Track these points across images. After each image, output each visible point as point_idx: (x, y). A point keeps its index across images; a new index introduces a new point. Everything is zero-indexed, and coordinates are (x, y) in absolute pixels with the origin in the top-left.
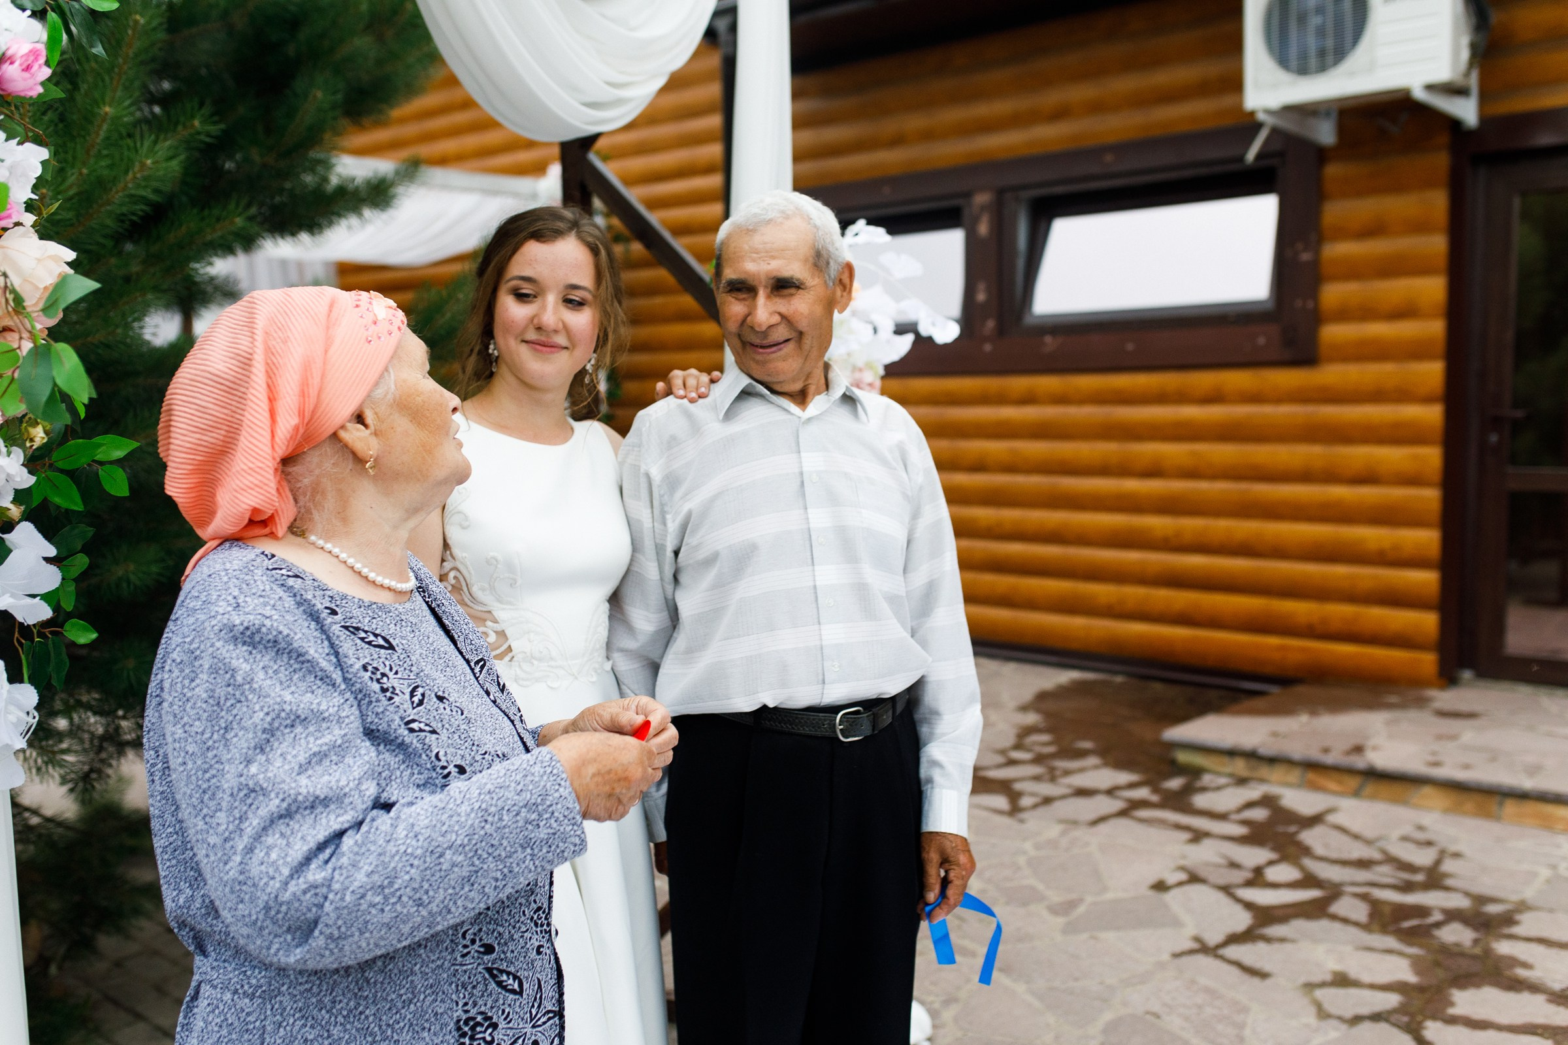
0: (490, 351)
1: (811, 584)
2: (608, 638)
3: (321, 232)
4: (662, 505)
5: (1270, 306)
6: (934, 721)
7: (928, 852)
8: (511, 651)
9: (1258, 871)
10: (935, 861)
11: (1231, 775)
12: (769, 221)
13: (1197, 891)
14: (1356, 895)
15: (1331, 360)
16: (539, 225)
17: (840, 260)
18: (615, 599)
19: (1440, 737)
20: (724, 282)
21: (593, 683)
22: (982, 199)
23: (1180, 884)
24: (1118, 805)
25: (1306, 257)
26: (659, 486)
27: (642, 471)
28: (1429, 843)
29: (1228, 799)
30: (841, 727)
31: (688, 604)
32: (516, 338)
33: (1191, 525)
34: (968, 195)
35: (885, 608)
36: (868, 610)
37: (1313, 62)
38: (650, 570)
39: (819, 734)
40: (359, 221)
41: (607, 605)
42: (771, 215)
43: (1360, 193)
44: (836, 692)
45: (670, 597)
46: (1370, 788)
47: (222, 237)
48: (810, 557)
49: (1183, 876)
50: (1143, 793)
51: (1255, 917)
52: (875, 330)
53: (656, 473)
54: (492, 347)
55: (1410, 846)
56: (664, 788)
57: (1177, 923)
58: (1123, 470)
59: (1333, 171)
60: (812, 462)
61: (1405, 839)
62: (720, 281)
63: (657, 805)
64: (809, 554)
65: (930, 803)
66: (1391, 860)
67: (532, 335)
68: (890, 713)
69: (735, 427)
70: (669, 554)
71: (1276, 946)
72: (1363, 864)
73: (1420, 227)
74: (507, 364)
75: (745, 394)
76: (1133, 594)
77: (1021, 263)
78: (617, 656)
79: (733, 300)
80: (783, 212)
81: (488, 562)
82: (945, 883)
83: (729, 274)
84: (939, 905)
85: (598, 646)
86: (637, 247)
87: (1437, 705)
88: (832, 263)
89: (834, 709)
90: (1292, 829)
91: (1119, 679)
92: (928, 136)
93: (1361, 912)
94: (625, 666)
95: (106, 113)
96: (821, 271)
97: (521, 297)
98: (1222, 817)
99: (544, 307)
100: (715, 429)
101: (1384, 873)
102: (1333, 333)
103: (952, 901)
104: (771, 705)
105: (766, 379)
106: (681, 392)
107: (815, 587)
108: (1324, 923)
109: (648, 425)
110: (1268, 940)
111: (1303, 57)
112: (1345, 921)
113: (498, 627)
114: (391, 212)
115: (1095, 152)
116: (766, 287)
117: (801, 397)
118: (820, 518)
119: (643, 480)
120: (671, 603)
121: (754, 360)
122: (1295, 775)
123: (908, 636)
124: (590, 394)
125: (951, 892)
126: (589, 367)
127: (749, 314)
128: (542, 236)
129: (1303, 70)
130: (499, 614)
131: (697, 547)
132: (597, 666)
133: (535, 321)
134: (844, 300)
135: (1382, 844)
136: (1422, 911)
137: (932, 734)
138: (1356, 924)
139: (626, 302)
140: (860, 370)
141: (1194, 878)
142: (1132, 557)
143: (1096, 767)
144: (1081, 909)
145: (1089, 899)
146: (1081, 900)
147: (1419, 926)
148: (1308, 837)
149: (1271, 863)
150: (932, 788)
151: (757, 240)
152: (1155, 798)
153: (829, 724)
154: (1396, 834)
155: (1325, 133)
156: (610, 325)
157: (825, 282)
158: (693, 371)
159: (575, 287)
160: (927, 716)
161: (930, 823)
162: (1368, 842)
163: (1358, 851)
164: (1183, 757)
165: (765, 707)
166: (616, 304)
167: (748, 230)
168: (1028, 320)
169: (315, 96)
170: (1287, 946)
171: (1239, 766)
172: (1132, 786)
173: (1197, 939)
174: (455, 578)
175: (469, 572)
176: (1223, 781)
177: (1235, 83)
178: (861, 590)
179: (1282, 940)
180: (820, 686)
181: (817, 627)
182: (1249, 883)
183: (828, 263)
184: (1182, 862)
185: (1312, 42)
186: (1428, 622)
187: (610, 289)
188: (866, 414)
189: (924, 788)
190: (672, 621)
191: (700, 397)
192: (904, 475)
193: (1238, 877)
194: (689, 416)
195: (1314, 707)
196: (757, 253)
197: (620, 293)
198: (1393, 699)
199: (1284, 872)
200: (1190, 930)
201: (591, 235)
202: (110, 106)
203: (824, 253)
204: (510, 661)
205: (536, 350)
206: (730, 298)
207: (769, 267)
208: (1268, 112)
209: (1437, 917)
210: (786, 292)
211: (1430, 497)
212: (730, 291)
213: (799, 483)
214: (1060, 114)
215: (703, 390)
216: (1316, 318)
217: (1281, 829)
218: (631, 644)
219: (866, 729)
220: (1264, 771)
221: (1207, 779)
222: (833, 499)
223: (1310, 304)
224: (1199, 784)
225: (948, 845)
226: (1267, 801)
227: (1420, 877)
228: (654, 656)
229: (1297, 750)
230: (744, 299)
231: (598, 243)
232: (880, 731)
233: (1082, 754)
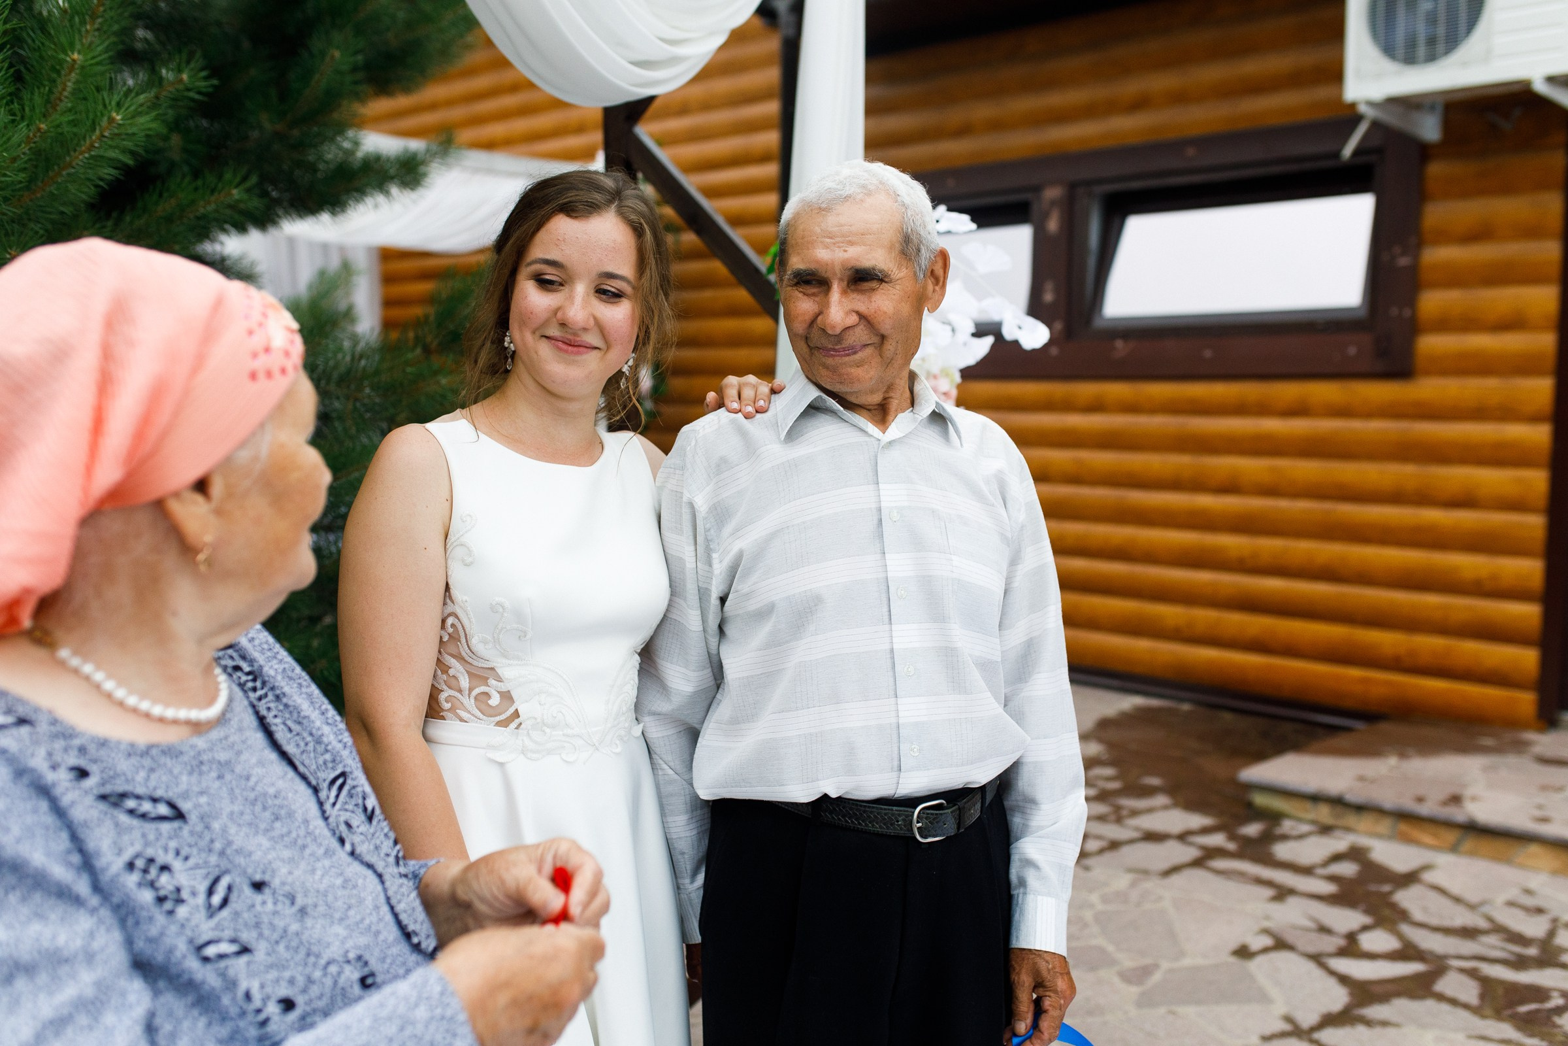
0: (506, 344)
1: (887, 647)
2: (637, 697)
3: (343, 211)
4: (708, 541)
5: (1363, 313)
6: (1028, 811)
7: (1019, 974)
8: (518, 716)
9: (1351, 937)
10: (1027, 984)
11: (1313, 822)
12: (847, 198)
13: (1283, 958)
14: (1462, 971)
15: (1428, 373)
16: (571, 195)
17: (933, 246)
18: (648, 654)
19: (1544, 788)
20: (789, 273)
21: (617, 754)
22: (1052, 193)
23: (1266, 950)
24: (1191, 853)
25: (1403, 261)
26: (705, 518)
27: (685, 499)
28: (1539, 911)
29: (1313, 850)
30: (920, 825)
31: (736, 664)
32: (534, 332)
33: (1269, 546)
34: (1037, 189)
35: (976, 677)
36: (957, 682)
37: (1422, 51)
38: (691, 619)
39: (891, 832)
40: (386, 200)
41: (637, 658)
42: (848, 191)
43: (1466, 194)
44: (913, 783)
45: (714, 651)
46: (1469, 843)
47: (217, 211)
48: (887, 613)
49: (1268, 941)
50: (1218, 840)
51: (1351, 994)
52: (953, 330)
53: (702, 504)
54: (507, 339)
55: (1519, 914)
56: (701, 878)
57: (1264, 998)
58: (1196, 485)
59: (1436, 169)
60: (892, 495)
61: (1511, 904)
62: (785, 271)
63: (690, 900)
64: (885, 609)
65: (1022, 913)
66: (1498, 929)
67: (554, 331)
68: (978, 806)
69: (800, 450)
70: (714, 601)
71: (1378, 1031)
72: (1468, 933)
73: (1531, 232)
74: (523, 362)
75: (813, 409)
76: (1203, 616)
77: (1092, 262)
78: (647, 720)
79: (800, 295)
80: (864, 187)
81: (493, 608)
82: (1039, 1010)
83: (796, 263)
84: (1030, 1037)
85: (624, 709)
86: (689, 238)
87: (1537, 750)
88: (924, 252)
89: (911, 802)
90: (1386, 888)
91: (1186, 707)
92: (996, 126)
93: (1469, 992)
94: (660, 733)
95: (74, 60)
96: (910, 259)
97: (544, 283)
98: (1307, 871)
99: (571, 298)
100: (774, 451)
101: (1492, 945)
102: (1430, 344)
103: (1046, 1036)
104: (834, 795)
105: (836, 388)
106: (735, 405)
107: (892, 651)
108: (1430, 1004)
109: (693, 443)
110: (1368, 1023)
111: (1411, 44)
112: (1454, 1002)
113: (503, 687)
114: (420, 191)
115: (1176, 146)
116: (841, 280)
117: (881, 413)
118: (900, 565)
119: (686, 511)
120: (715, 659)
121: (826, 367)
122: (1385, 825)
123: (1000, 710)
124: (624, 407)
125: (1045, 1024)
126: (625, 369)
127: (820, 313)
128: (573, 210)
129: (1410, 59)
130: (504, 672)
131: (748, 596)
132: (623, 733)
133: (559, 315)
134: (936, 296)
135: (1486, 909)
136: (1539, 993)
137: (1026, 826)
138: (1466, 1006)
139: (673, 296)
140: (935, 377)
141: (1281, 944)
142: (1203, 577)
143: (1165, 808)
144: (1157, 977)
145: (1165, 965)
146: (1156, 966)
147: (1537, 1011)
148: (1406, 898)
149: (1365, 928)
150: (1025, 893)
151: (831, 222)
152: (1231, 846)
153: (904, 820)
154: (1501, 899)
155: (1429, 129)
156: (653, 323)
157: (915, 273)
158: (751, 378)
159: (611, 276)
160: (1021, 804)
161: (1022, 938)
162: (1472, 907)
163: (1461, 918)
164: (1260, 800)
165: (825, 797)
166: (662, 296)
167: (820, 209)
168: (1097, 323)
169: (333, 57)
170: (1390, 1032)
171: (1324, 813)
172: (1205, 831)
173: (1288, 1019)
174: (453, 625)
175: (469, 619)
176: (1305, 828)
177: (1335, 74)
178: (949, 656)
179: (1385, 1024)
180: (895, 774)
181: (893, 700)
182: (1343, 952)
183: (919, 250)
184: (1267, 924)
185: (1422, 30)
186: (1528, 658)
187: (656, 278)
188: (960, 437)
189: (1014, 892)
190: (716, 679)
191: (757, 412)
192: (1003, 511)
193: (1330, 944)
194: (743, 434)
195: (1404, 748)
196: (831, 238)
197: (665, 284)
198: (1488, 742)
199: (1378, 940)
200: (1280, 1009)
201: (635, 211)
202: (79, 53)
203: (914, 238)
204: (517, 728)
205: (560, 349)
206: (797, 292)
207: (846, 255)
208: (1371, 104)
209: (1557, 1001)
210: (867, 285)
211: (1534, 524)
212: (797, 284)
213: (876, 521)
214: (1139, 104)
215: (761, 403)
216: (1414, 328)
217: (1373, 888)
218: (663, 706)
219: (949, 827)
220: (1351, 819)
221: (1287, 826)
222: (917, 543)
223: (1407, 313)
224: (1279, 831)
225: (1043, 966)
226: (1355, 854)
227: (1532, 951)
228: (694, 722)
229: (1388, 798)
230: (814, 295)
231: (642, 221)
232: (966, 829)
233: (1148, 792)
